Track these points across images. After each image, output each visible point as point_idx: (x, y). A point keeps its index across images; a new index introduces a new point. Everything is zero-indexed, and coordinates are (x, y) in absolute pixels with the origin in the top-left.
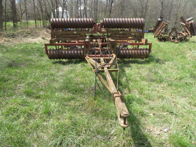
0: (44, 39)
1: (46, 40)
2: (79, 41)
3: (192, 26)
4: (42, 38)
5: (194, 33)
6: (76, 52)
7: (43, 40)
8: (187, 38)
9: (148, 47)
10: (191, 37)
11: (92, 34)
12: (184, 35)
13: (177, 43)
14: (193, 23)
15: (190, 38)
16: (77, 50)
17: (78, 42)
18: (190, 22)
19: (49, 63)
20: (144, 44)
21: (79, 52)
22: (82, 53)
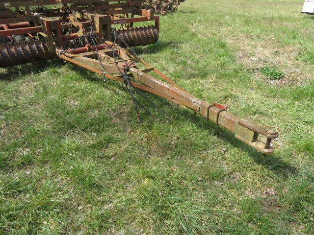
2: (11, 25)
8: (174, 6)
9: (153, 23)
11: (40, 7)
12: (170, 2)
13: (165, 14)
15: (178, 6)
16: (14, 44)
17: (10, 27)
20: (149, 18)
21: (36, 47)
22: (43, 49)
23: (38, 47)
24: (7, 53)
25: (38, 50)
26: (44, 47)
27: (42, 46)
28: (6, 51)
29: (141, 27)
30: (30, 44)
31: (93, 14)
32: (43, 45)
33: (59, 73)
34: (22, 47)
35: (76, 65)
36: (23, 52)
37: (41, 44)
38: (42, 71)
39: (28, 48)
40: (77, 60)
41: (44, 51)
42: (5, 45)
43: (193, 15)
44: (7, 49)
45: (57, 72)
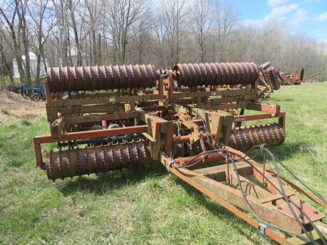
0: (6, 113)
1: (13, 115)
3: (273, 76)
4: (3, 111)
5: (276, 86)
6: (127, 151)
7: (6, 116)
8: (266, 94)
10: (272, 92)
12: (261, 90)
14: (274, 70)
15: (272, 94)
18: (268, 69)
19: (48, 190)
20: (273, 115)
21: (136, 151)
22: (144, 153)
23: (139, 151)
24: (103, 158)
25: (138, 155)
26: (146, 151)
27: (144, 150)
28: (103, 155)
29: (261, 126)
30: (130, 146)
31: (207, 112)
32: (145, 148)
33: (161, 188)
34: (121, 150)
35: (193, 188)
36: (122, 156)
37: (143, 147)
38: (139, 183)
39: (128, 151)
40: (197, 181)
41: (145, 156)
42: (103, 147)
43: (290, 103)
44: (104, 153)
45: (159, 187)
